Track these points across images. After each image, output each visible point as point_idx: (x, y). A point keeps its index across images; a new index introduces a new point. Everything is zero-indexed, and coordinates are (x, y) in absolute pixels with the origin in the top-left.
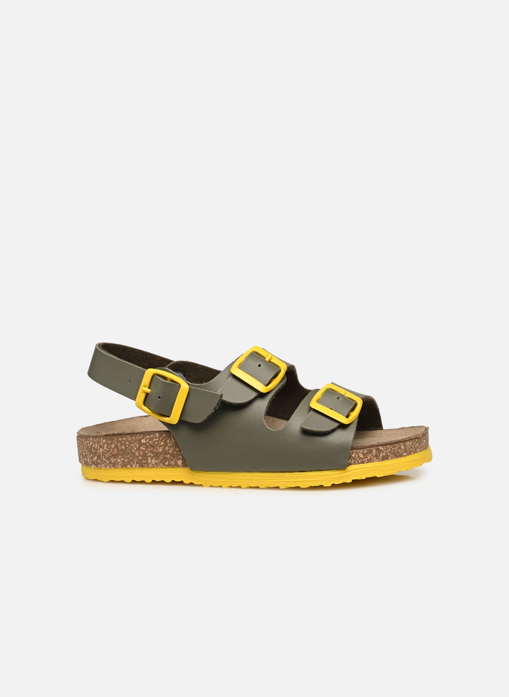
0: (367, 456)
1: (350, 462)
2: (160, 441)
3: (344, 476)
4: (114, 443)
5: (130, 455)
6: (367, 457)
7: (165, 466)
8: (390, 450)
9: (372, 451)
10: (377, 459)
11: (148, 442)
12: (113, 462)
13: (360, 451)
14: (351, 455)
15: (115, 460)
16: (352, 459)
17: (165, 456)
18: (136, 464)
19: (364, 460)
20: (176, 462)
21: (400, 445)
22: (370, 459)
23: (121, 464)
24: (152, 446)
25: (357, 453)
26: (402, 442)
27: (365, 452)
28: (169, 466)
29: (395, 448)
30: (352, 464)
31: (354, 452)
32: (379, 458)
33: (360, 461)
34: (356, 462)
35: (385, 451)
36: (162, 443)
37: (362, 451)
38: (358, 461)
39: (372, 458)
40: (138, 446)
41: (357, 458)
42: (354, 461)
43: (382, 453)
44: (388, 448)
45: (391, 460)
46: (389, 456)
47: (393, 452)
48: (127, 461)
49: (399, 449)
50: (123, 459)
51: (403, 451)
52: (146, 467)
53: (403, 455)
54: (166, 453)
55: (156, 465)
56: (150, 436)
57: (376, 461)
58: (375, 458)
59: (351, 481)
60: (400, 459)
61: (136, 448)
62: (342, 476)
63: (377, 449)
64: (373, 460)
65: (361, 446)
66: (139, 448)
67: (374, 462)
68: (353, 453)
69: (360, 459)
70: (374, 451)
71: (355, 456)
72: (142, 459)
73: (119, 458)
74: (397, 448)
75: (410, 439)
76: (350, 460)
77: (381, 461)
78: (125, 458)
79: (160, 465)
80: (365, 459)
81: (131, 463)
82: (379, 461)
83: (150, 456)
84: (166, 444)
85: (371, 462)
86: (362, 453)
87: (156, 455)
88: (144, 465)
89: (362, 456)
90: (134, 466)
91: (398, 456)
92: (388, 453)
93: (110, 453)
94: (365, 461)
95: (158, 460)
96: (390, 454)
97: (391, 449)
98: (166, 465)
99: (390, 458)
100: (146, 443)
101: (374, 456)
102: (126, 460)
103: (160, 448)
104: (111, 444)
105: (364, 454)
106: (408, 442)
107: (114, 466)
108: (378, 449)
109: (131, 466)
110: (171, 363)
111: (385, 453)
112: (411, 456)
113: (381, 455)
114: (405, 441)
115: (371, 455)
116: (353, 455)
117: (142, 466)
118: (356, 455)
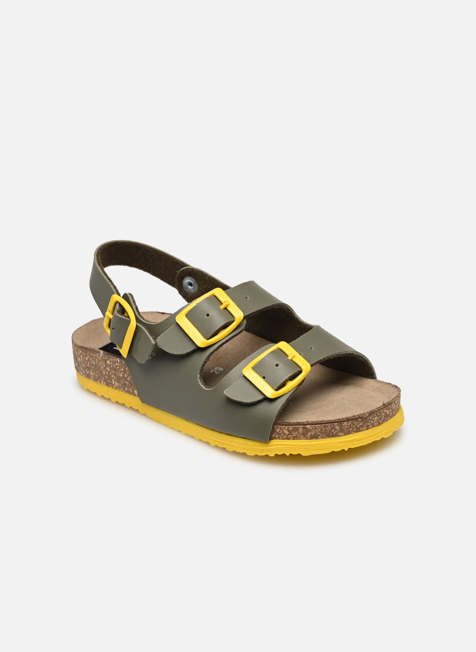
0: (292, 433)
1: (274, 436)
2: (120, 367)
3: (266, 449)
4: (87, 356)
5: (99, 372)
6: (293, 435)
7: (125, 392)
8: (319, 430)
9: (297, 429)
10: (304, 437)
11: (112, 364)
12: (87, 373)
13: (285, 427)
14: (275, 429)
15: (89, 372)
16: (276, 433)
17: (125, 382)
18: (104, 382)
19: (289, 436)
20: (133, 391)
21: (333, 425)
22: (296, 436)
23: (93, 378)
24: (115, 370)
25: (281, 429)
26: (336, 422)
27: (290, 429)
28: (128, 392)
29: (327, 429)
30: (276, 439)
31: (278, 427)
32: (307, 437)
33: (284, 437)
34: (281, 438)
35: (314, 430)
36: (122, 370)
37: (287, 427)
38: (283, 437)
39: (299, 435)
40: (104, 366)
41: (282, 434)
42: (278, 436)
43: (310, 432)
44: (317, 428)
45: (321, 439)
46: (319, 435)
47: (324, 432)
48: (97, 377)
49: (333, 429)
50: (94, 374)
51: (337, 431)
52: (111, 387)
53: (339, 435)
54: (125, 379)
55: (118, 388)
56: (113, 360)
57: (303, 439)
58: (302, 436)
59: (273, 455)
60: (333, 439)
61: (103, 366)
62: (264, 449)
63: (304, 428)
64: (299, 437)
65: (286, 423)
66: (106, 367)
67: (301, 439)
68: (277, 429)
69: (284, 435)
70: (301, 429)
71: (279, 432)
72: (108, 379)
73: (91, 371)
74: (329, 428)
75: (348, 420)
76: (274, 434)
77: (309, 439)
78: (96, 374)
79: (121, 389)
80: (291, 435)
81: (100, 379)
82: (306, 439)
83: (113, 378)
84: (125, 372)
85: (297, 439)
86: (287, 429)
87: (118, 380)
88: (110, 385)
89: (287, 433)
90: (102, 383)
91: (331, 435)
92: (318, 432)
93: (85, 364)
94: (291, 437)
95: (120, 384)
96: (320, 433)
97: (322, 429)
98: (125, 390)
99: (319, 437)
100: (110, 365)
101: (301, 434)
102: (96, 375)
103: (121, 373)
104: (86, 356)
105: (288, 431)
106: (345, 423)
107: (88, 378)
108: (306, 428)
109: (101, 383)
110: (184, 268)
111: (314, 432)
112: (351, 435)
113: (309, 434)
114: (341, 421)
115: (297, 433)
116: (278, 430)
117: (108, 384)
118: (280, 430)
